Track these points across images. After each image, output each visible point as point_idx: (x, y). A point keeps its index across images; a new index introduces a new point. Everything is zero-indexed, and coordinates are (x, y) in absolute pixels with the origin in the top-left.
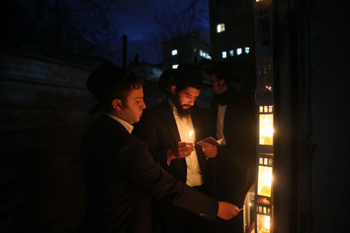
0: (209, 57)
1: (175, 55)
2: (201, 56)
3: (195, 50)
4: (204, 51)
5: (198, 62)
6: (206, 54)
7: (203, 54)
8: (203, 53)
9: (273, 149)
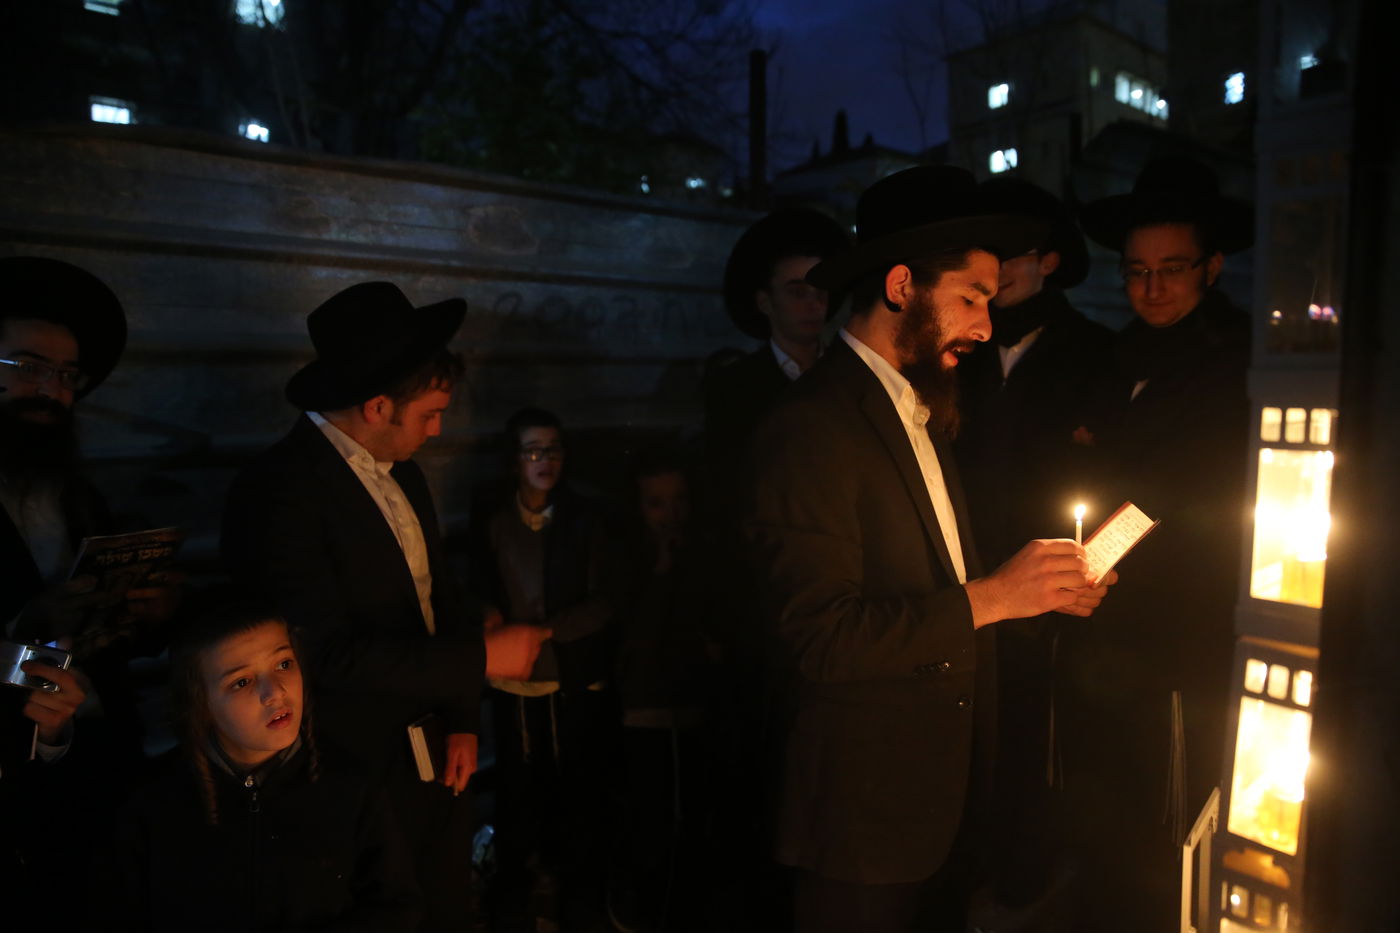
0: (1160, 106)
1: (1002, 109)
2: (1120, 104)
3: (1095, 79)
4: (1137, 77)
5: (1085, 141)
6: (1145, 90)
7: (1130, 93)
8: (1131, 90)
9: (1315, 627)
